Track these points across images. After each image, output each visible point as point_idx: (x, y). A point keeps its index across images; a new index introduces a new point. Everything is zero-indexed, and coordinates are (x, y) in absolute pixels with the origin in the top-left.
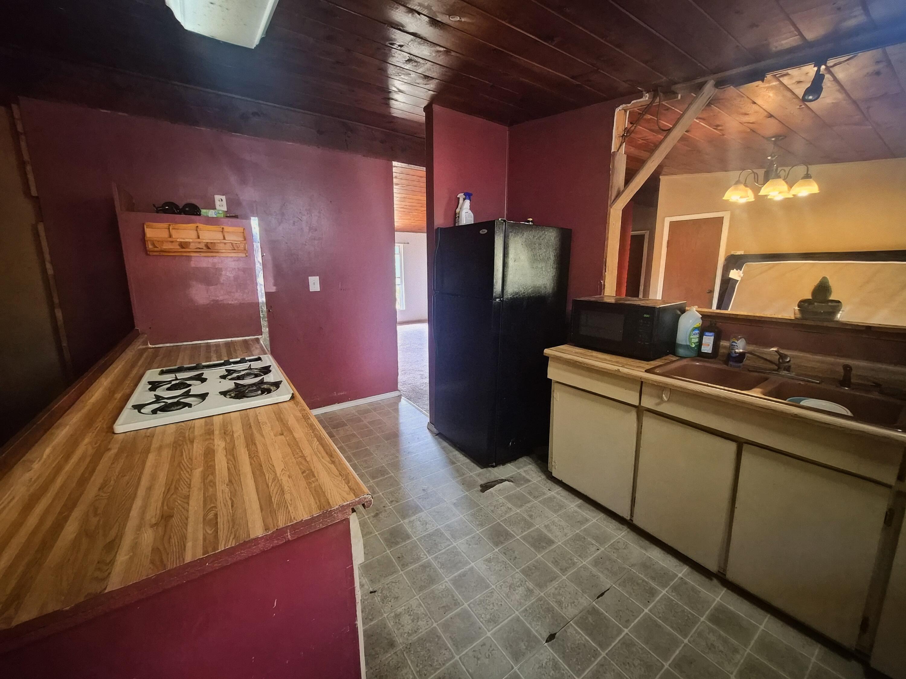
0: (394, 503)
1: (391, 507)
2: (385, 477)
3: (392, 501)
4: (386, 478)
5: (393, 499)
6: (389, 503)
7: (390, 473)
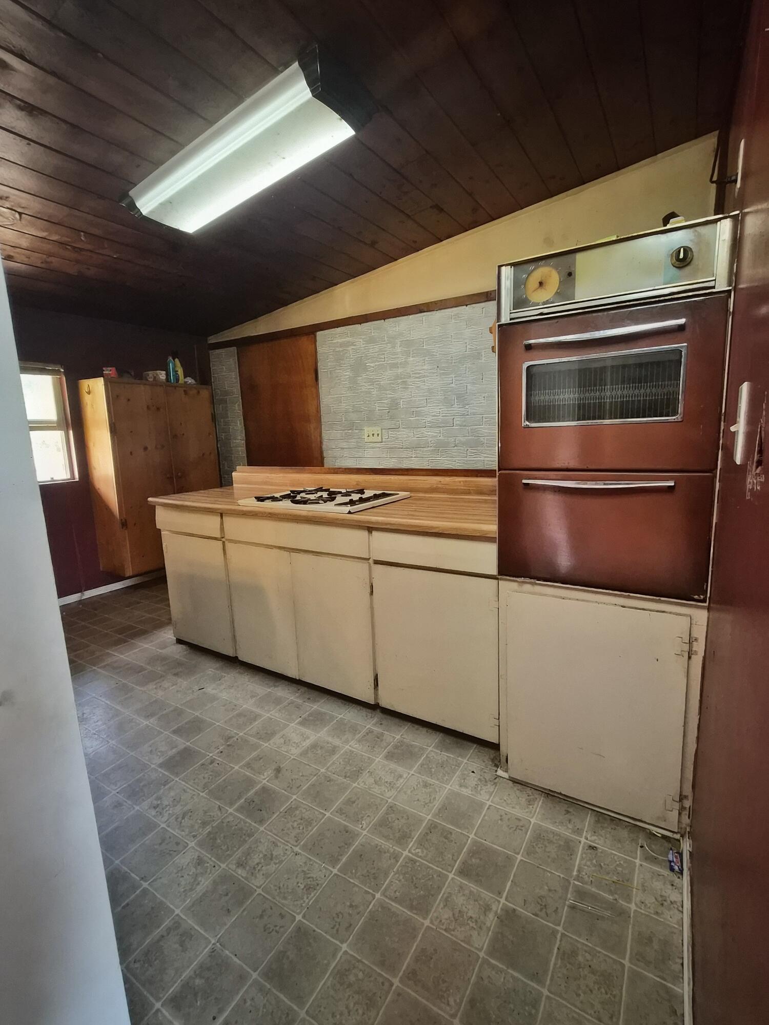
0: (209, 761)
1: (211, 755)
2: (243, 800)
3: (212, 762)
4: (239, 798)
5: (211, 766)
6: (215, 759)
7: (237, 810)
